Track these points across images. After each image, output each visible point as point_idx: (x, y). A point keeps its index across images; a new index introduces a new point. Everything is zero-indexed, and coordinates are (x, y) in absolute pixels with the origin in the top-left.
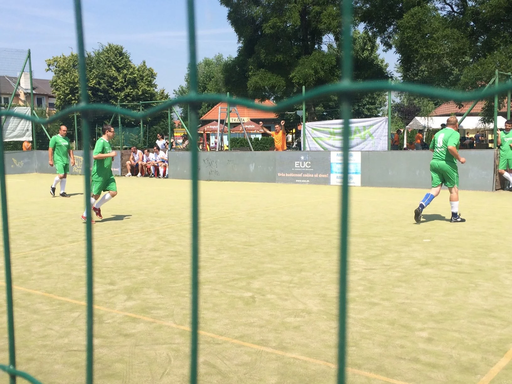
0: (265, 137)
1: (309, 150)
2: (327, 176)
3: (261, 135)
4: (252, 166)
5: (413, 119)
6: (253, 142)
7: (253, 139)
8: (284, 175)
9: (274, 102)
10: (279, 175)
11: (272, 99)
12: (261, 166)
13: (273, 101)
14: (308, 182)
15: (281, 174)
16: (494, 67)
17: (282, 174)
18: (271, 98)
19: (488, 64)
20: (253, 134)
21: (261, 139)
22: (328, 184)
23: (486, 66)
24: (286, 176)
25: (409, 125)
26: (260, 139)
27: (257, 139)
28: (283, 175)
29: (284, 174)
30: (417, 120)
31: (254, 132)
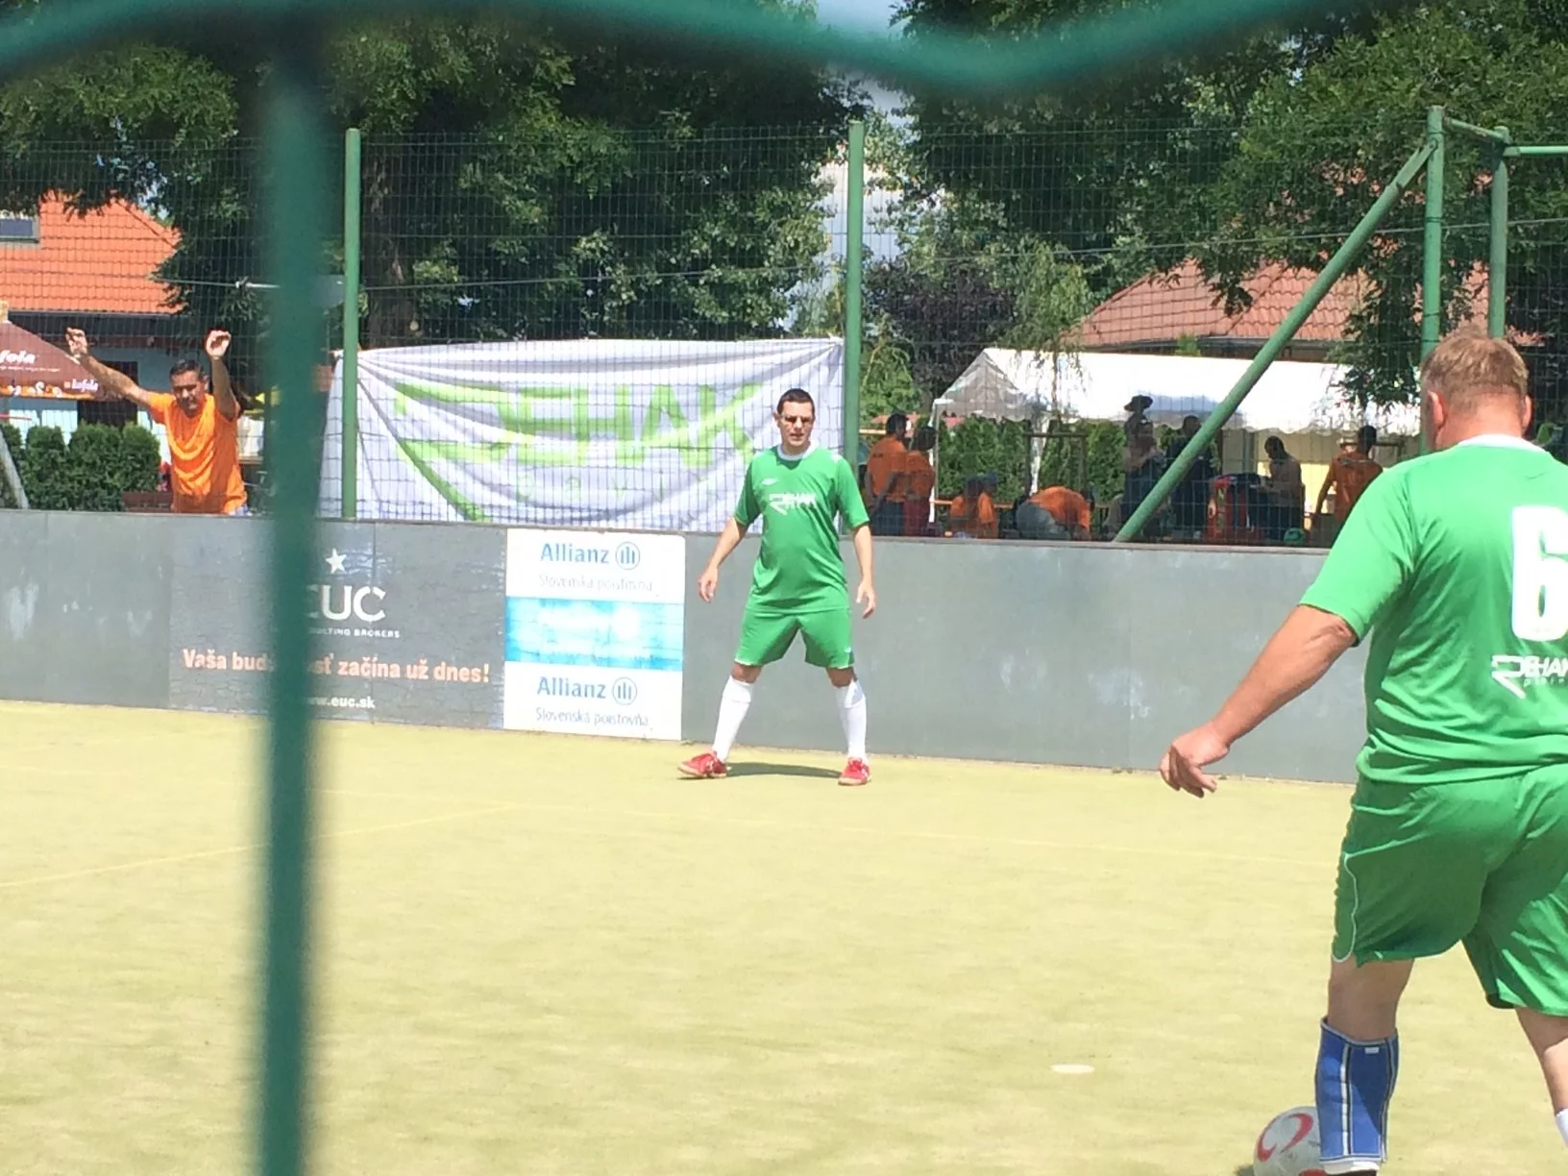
0: (99, 428)
1: (376, 516)
2: (482, 674)
3: (74, 414)
4: (23, 601)
5: (972, 359)
6: (23, 455)
7: (24, 436)
8: (222, 664)
9: (163, 214)
10: (189, 664)
11: (150, 195)
12: (75, 606)
13: (155, 212)
14: (369, 710)
15: (200, 656)
16: (1412, 95)
17: (211, 658)
18: (143, 191)
19: (1384, 73)
20: (25, 403)
21: (75, 438)
22: (485, 726)
23: (1371, 85)
24: (235, 667)
25: (955, 396)
26: (67, 440)
27: (48, 439)
28: (212, 665)
29: (223, 659)
30: (996, 368)
31: (31, 391)
